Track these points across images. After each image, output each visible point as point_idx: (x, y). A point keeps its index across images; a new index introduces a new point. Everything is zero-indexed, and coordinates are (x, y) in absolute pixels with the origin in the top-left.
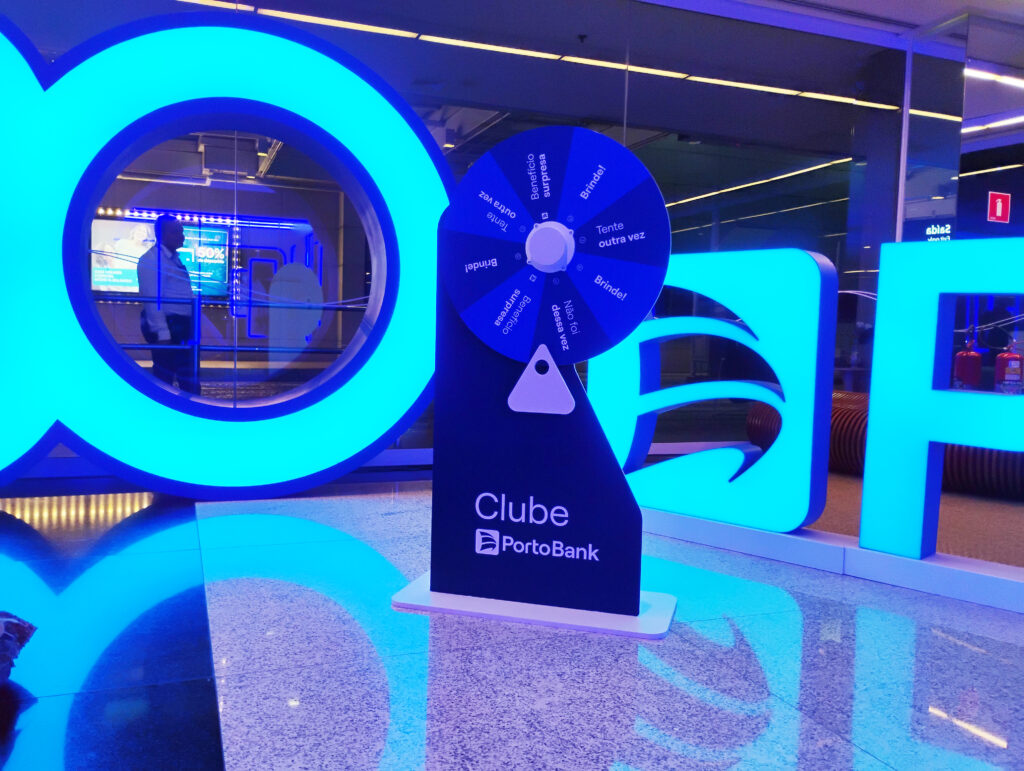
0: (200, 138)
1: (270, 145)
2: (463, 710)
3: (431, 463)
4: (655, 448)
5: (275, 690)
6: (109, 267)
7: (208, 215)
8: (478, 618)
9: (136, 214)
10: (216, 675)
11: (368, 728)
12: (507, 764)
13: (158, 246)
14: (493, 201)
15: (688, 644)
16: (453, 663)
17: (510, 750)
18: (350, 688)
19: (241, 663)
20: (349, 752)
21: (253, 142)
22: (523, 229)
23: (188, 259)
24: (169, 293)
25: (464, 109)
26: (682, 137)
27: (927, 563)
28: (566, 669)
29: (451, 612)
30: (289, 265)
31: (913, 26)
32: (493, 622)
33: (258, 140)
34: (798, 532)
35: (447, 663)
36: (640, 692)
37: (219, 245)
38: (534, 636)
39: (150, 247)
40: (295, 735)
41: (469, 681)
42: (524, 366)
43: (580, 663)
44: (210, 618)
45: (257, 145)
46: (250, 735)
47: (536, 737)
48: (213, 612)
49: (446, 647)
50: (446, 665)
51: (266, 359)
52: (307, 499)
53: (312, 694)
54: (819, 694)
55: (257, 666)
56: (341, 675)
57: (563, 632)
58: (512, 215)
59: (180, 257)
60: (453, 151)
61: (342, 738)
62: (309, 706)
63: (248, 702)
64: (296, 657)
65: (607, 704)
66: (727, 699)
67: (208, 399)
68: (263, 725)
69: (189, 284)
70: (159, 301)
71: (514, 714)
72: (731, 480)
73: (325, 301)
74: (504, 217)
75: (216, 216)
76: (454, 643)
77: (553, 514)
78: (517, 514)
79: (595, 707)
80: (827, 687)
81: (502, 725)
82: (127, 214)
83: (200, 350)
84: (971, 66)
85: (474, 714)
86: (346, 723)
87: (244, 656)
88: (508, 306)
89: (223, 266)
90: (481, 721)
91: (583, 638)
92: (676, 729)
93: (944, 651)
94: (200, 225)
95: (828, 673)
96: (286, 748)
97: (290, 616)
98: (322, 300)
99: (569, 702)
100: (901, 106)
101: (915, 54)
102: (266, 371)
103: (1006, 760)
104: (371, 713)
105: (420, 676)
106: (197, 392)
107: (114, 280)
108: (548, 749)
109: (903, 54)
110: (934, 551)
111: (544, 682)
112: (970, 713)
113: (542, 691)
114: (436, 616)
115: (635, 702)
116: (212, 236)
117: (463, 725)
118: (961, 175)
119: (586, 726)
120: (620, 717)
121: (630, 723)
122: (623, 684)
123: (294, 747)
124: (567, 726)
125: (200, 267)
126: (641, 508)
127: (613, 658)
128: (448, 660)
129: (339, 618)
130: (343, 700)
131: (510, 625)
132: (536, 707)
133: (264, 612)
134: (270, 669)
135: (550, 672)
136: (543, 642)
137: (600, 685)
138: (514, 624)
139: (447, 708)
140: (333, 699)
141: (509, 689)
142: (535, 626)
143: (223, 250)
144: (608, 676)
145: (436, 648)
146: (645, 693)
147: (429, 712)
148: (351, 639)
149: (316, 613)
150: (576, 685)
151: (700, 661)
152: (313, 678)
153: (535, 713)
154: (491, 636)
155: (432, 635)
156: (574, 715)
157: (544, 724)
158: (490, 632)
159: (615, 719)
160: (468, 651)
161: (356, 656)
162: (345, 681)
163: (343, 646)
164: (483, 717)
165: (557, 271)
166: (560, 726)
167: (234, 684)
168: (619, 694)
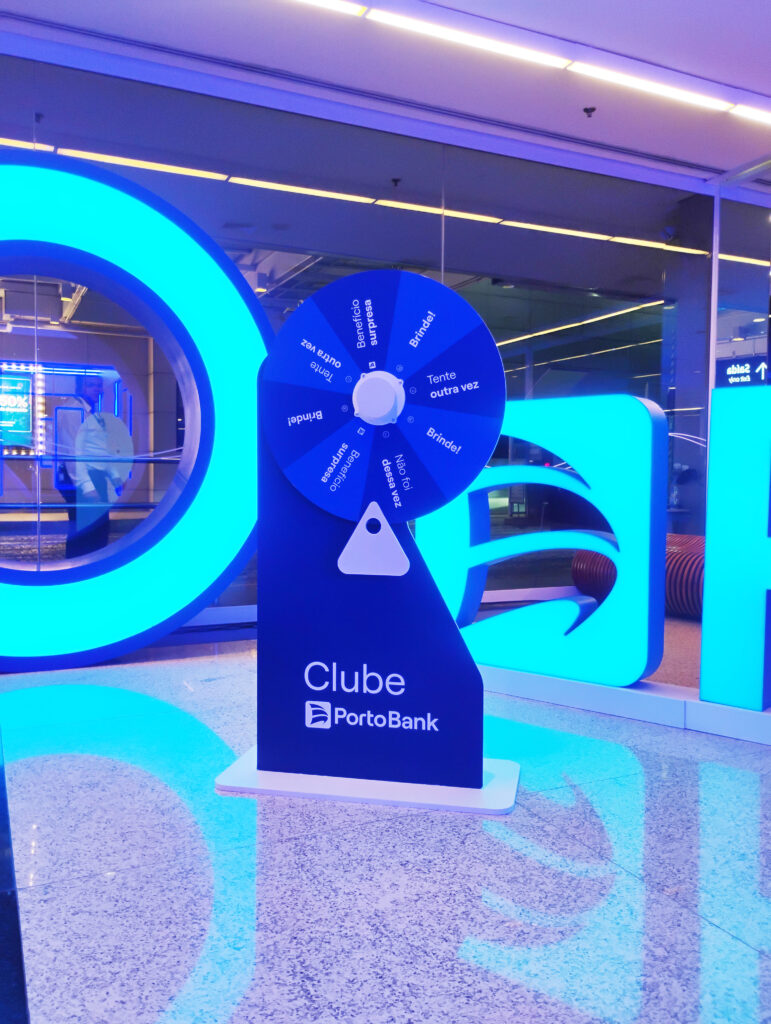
1: (74, 290)
2: (300, 915)
4: (489, 596)
5: (85, 903)
7: (9, 362)
8: (310, 799)
10: (18, 886)
11: (193, 945)
12: (352, 982)
14: (317, 350)
15: (536, 819)
16: (286, 856)
17: (354, 963)
18: (171, 895)
19: (47, 870)
20: (173, 978)
21: (57, 286)
22: (348, 379)
25: (276, 253)
26: (495, 281)
28: (410, 857)
29: (280, 794)
31: (720, 172)
32: (327, 803)
33: (61, 285)
34: (637, 685)
35: (279, 857)
36: (492, 881)
37: (21, 393)
38: (373, 818)
40: (109, 959)
41: (304, 878)
42: (354, 525)
43: (425, 849)
45: (61, 290)
46: (57, 962)
47: (383, 945)
49: (277, 837)
50: (278, 860)
53: (128, 905)
54: (679, 871)
55: (65, 872)
56: (161, 880)
57: (403, 811)
58: (337, 364)
60: (267, 295)
61: (164, 960)
62: (124, 922)
63: (55, 919)
64: (109, 859)
65: (457, 898)
68: (73, 948)
71: (357, 918)
72: (567, 633)
73: (136, 454)
74: (329, 367)
75: (18, 363)
76: (285, 831)
78: (350, 684)
79: (445, 903)
80: (686, 861)
81: (344, 932)
85: (312, 920)
86: (168, 941)
87: (50, 860)
88: (336, 461)
89: (26, 415)
90: (320, 929)
91: (426, 818)
95: (685, 845)
96: (100, 976)
97: (102, 808)
98: (132, 453)
99: (416, 898)
100: (710, 250)
101: (722, 199)
104: (196, 926)
105: (250, 875)
108: (397, 960)
109: (711, 199)
111: (387, 874)
113: (386, 886)
114: (265, 799)
116: (14, 383)
117: (300, 935)
119: (437, 927)
120: (473, 913)
121: (484, 920)
122: (472, 872)
123: (109, 975)
124: (417, 928)
127: (460, 840)
128: (280, 854)
129: (157, 807)
130: (163, 910)
131: (345, 805)
132: (381, 906)
133: (73, 805)
134: (80, 875)
135: (392, 861)
136: (382, 825)
137: (448, 874)
138: (350, 804)
139: (282, 914)
140: (152, 910)
141: (349, 885)
142: (372, 806)
143: (26, 398)
144: (455, 863)
145: (266, 839)
146: (496, 881)
147: (261, 920)
148: (171, 833)
149: (131, 803)
150: (422, 876)
151: (550, 839)
152: (128, 885)
153: (380, 914)
154: (325, 820)
155: (262, 823)
156: (422, 914)
157: (390, 928)
158: (324, 815)
159: (467, 915)
160: (302, 840)
161: (178, 854)
162: (165, 887)
163: (162, 843)
164: (323, 923)
165: (386, 423)
166: (408, 930)
167: (38, 897)
168: (469, 885)
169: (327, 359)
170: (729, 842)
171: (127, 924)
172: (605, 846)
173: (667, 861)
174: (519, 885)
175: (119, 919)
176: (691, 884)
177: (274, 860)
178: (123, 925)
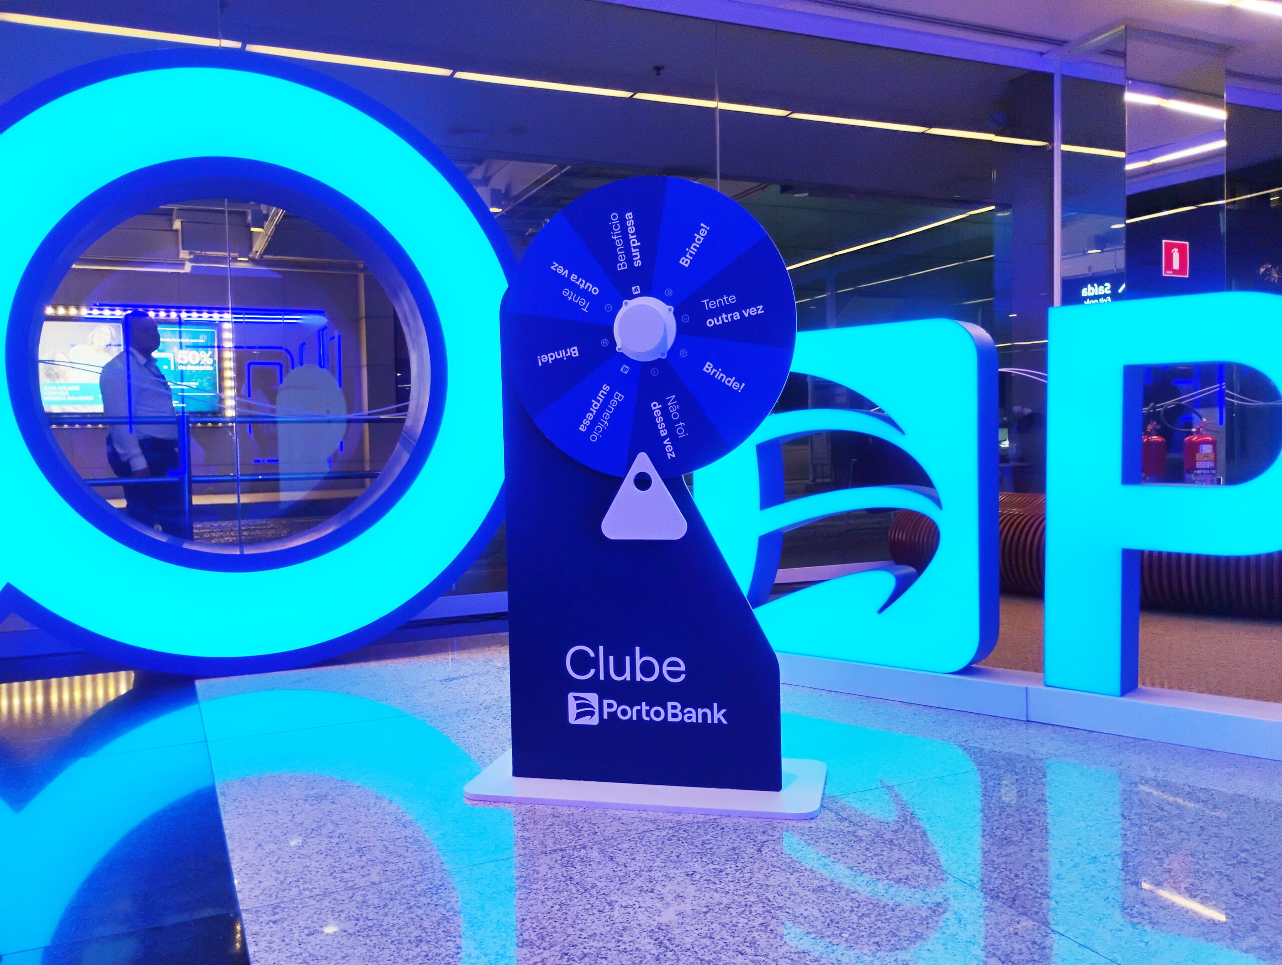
0: (175, 212)
1: (266, 217)
2: (570, 931)
3: (507, 610)
4: (784, 575)
6: (62, 381)
7: (189, 310)
8: (577, 807)
9: (95, 313)
10: (241, 907)
13: (127, 350)
14: (570, 275)
15: (847, 824)
16: (550, 868)
18: (420, 912)
19: (274, 889)
21: (244, 214)
22: (608, 307)
23: (165, 367)
24: (143, 411)
25: (512, 162)
26: (785, 189)
27: (1129, 701)
28: (697, 867)
29: (541, 802)
30: (298, 369)
31: (1061, 43)
32: (597, 811)
33: (249, 211)
34: (967, 671)
35: (543, 869)
36: (794, 890)
37: (205, 347)
38: (652, 826)
39: (116, 354)
41: (574, 891)
42: (621, 480)
43: (714, 858)
44: (227, 832)
45: (250, 218)
47: (668, 959)
48: (231, 824)
49: (540, 848)
50: (542, 872)
51: (277, 490)
52: (342, 666)
53: (370, 924)
54: (1017, 876)
55: (294, 891)
56: (407, 896)
57: (688, 818)
58: (595, 291)
59: (158, 364)
60: (501, 216)
62: (368, 941)
63: (287, 940)
64: (345, 876)
65: (753, 909)
66: (905, 891)
67: (201, 544)
69: (170, 398)
70: (131, 421)
71: (637, 932)
72: (881, 611)
73: (349, 412)
74: (585, 294)
75: (200, 310)
76: (550, 842)
77: (665, 668)
78: (620, 671)
79: (740, 914)
80: (1026, 866)
81: (623, 947)
82: (84, 312)
83: (191, 482)
84: (1134, 89)
85: (585, 935)
87: (276, 879)
88: (595, 406)
89: (211, 373)
90: (595, 944)
91: (715, 824)
92: (845, 935)
93: (1162, 810)
94: (180, 323)
95: (1025, 848)
97: (332, 822)
98: (345, 412)
99: (705, 910)
100: (1051, 140)
101: (1063, 76)
102: (278, 503)
103: (1257, 945)
104: (450, 943)
105: (510, 889)
106: (190, 537)
107: (70, 398)
109: (1050, 77)
110: (1136, 686)
111: (670, 886)
112: (1204, 887)
113: (669, 898)
114: (523, 808)
115: (789, 903)
116: (196, 335)
117: (572, 951)
118: (1128, 221)
119: (730, 940)
120: (773, 924)
122: (771, 881)
124: (707, 942)
125: (182, 376)
126: (776, 653)
127: (755, 848)
128: (545, 866)
129: (397, 820)
130: (412, 928)
131: (619, 814)
132: (663, 919)
133: (298, 819)
134: (312, 894)
135: (677, 872)
136: (664, 833)
137: (742, 884)
138: (625, 812)
139: (550, 929)
140: (399, 929)
141: (627, 898)
142: (651, 813)
143: (210, 353)
144: (751, 872)
145: (527, 851)
146: (800, 890)
147: (526, 936)
148: (415, 847)
149: (366, 816)
150: (712, 886)
151: (864, 844)
152: (370, 902)
153: (664, 927)
154: (597, 830)
155: (521, 834)
156: (713, 926)
157: (677, 942)
158: (594, 824)
159: (766, 927)
160: (569, 852)
161: (424, 869)
162: (412, 903)
163: (405, 857)
164: (597, 938)
165: (655, 358)
166: (697, 943)
167: (265, 918)
168: (767, 895)
169: (583, 285)
170: (1078, 844)
171: (371, 944)
172: (928, 852)
173: (1003, 866)
174: (826, 895)
175: (361, 938)
176: (1032, 889)
177: (538, 873)
178: (365, 944)
